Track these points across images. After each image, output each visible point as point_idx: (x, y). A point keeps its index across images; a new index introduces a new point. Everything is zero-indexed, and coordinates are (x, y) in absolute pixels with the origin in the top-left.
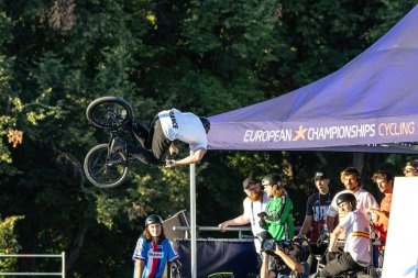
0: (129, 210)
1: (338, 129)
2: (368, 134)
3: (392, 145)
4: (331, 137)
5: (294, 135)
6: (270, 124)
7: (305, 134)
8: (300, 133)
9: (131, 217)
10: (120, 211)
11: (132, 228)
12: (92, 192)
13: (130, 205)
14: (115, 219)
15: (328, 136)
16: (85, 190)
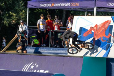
0: (12, 22)
1: (61, 4)
2: (68, 5)
3: (73, 8)
4: (60, 6)
5: (51, 5)
6: (46, 2)
7: (54, 5)
8: (53, 5)
9: (12, 24)
10: (10, 22)
11: (12, 26)
12: (4, 17)
13: (12, 21)
14: (8, 24)
15: (59, 6)
16: (2, 17)
